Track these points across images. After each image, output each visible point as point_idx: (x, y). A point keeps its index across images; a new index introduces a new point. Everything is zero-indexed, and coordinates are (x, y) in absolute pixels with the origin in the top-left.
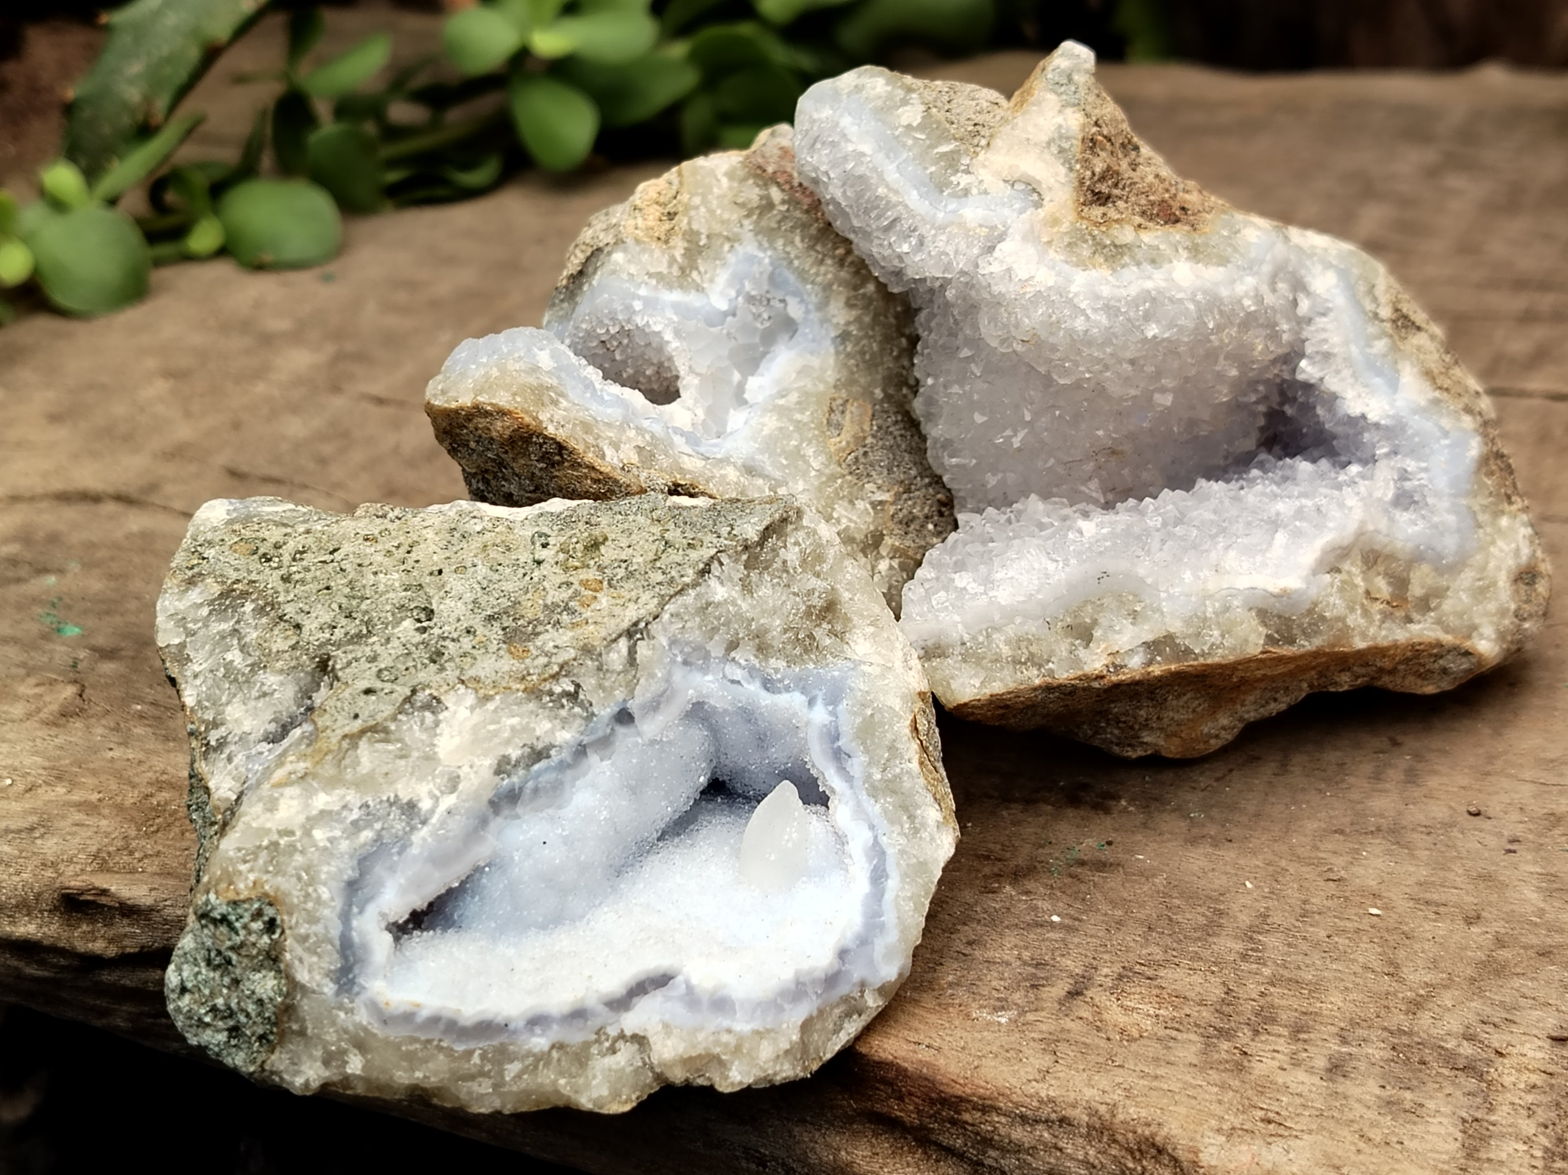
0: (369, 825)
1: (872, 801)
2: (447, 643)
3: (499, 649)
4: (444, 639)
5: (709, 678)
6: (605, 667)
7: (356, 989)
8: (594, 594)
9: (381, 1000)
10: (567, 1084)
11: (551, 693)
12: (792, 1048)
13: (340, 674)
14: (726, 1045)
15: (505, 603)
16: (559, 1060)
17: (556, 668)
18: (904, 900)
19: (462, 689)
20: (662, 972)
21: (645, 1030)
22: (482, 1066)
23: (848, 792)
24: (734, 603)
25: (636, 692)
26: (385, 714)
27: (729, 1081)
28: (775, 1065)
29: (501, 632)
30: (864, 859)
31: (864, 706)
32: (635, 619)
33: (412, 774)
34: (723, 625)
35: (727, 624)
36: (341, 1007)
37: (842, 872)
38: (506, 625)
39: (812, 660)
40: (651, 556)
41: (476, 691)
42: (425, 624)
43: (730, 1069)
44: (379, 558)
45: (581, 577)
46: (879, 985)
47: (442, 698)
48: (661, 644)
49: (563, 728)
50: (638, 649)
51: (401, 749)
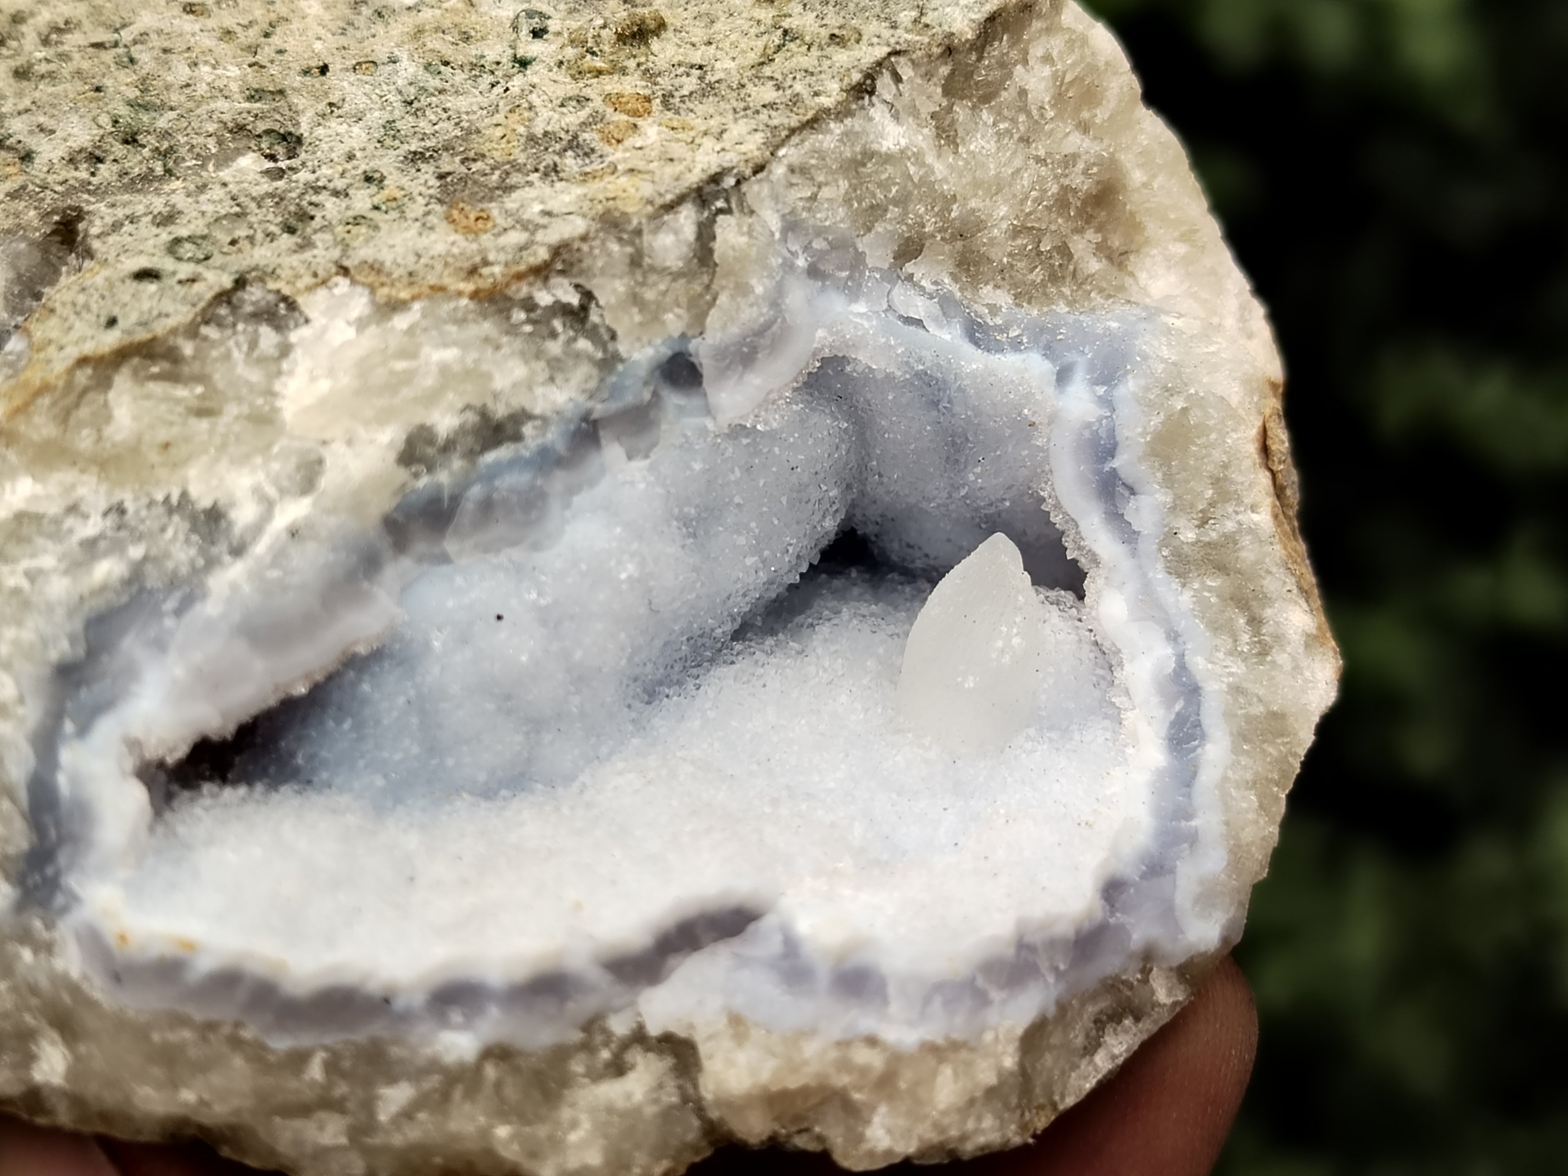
0: (117, 547)
1: (1175, 584)
2: (324, 197)
3: (428, 213)
4: (317, 190)
5: (860, 307)
6: (647, 261)
7: (59, 900)
8: (632, 120)
9: (110, 930)
10: (514, 1137)
11: (529, 305)
12: (1002, 1084)
13: (96, 244)
14: (864, 1071)
15: (452, 131)
16: (498, 1085)
17: (543, 254)
18: (1237, 787)
19: (342, 284)
20: (733, 901)
21: (691, 1026)
22: (328, 1086)
23: (1126, 564)
24: (919, 158)
25: (709, 320)
26: (171, 322)
27: (865, 1147)
28: (964, 1121)
29: (436, 183)
30: (1155, 700)
31: (1169, 392)
32: (714, 169)
33: (222, 448)
34: (896, 202)
35: (902, 201)
36: (26, 937)
37: (1107, 723)
38: (446, 168)
39: (1062, 295)
40: (753, 57)
41: (372, 289)
42: (282, 164)
43: (868, 1122)
44: (208, 41)
45: (608, 88)
46: (1182, 960)
47: (300, 300)
48: (764, 225)
49: (552, 379)
50: (718, 231)
51: (202, 397)
